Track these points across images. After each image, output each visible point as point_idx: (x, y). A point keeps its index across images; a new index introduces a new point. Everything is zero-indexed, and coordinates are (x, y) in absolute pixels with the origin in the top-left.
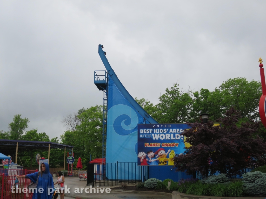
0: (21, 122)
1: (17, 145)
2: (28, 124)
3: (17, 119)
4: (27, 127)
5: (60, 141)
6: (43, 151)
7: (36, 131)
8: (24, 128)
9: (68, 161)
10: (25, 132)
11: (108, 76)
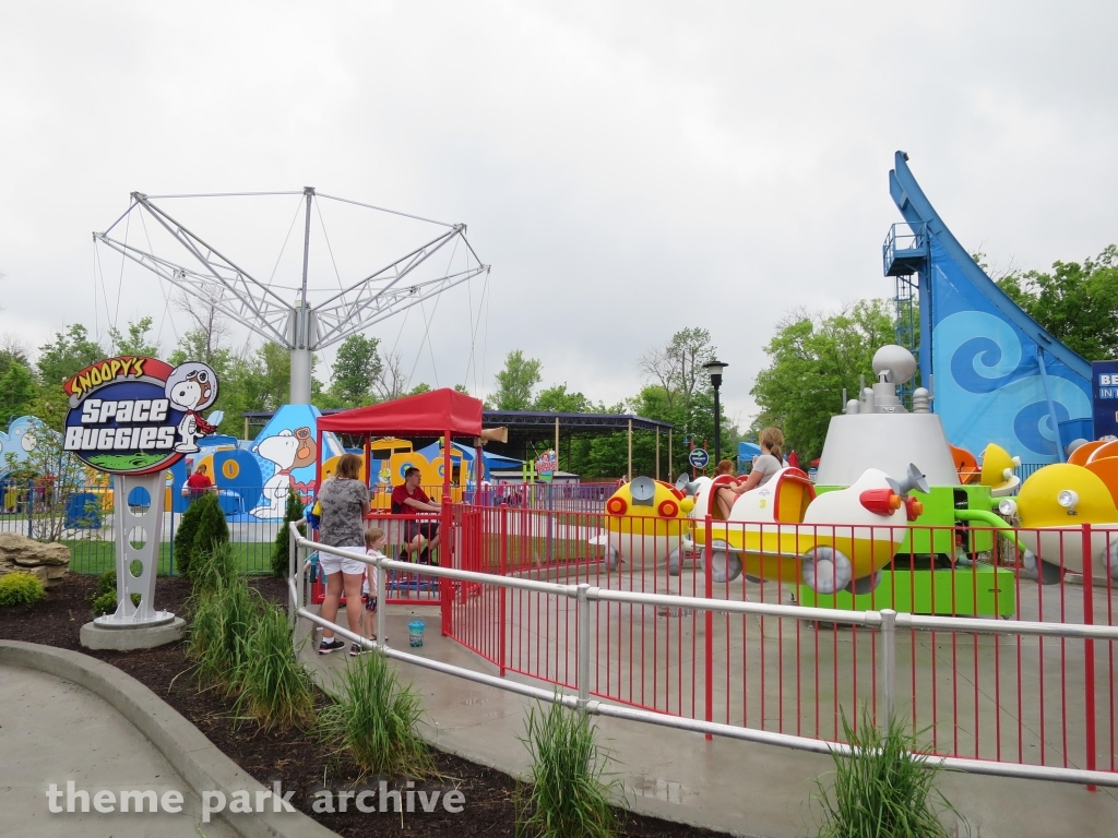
0: (524, 370)
1: (557, 424)
2: (541, 372)
3: (515, 361)
4: (538, 379)
5: (629, 411)
7: (562, 389)
8: (532, 383)
9: (693, 462)
10: (536, 392)
11: (928, 236)
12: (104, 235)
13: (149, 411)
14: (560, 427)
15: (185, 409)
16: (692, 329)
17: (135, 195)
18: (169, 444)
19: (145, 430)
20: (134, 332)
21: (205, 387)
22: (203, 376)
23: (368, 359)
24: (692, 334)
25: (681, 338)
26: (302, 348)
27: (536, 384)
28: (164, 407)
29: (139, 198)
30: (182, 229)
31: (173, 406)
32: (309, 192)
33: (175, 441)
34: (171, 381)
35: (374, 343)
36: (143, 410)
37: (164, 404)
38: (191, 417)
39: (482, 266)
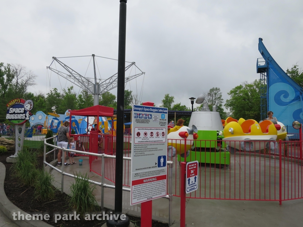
0: (169, 99)
2: (174, 100)
3: (167, 97)
4: (173, 102)
6: (187, 118)
7: (180, 104)
8: (172, 103)
10: (172, 105)
11: (268, 61)
12: (49, 67)
13: (21, 110)
14: (176, 115)
15: (27, 110)
16: (215, 87)
17: (53, 57)
18: (24, 118)
19: (20, 115)
20: (69, 90)
21: (31, 105)
22: (31, 103)
23: (129, 96)
24: (215, 89)
25: (212, 90)
26: (96, 94)
27: (173, 103)
28: (23, 110)
29: (55, 58)
30: (65, 65)
31: (25, 109)
32: (93, 55)
33: (25, 117)
34: (25, 104)
35: (131, 92)
36: (20, 110)
37: (24, 109)
38: (28, 112)
39: (143, 73)
